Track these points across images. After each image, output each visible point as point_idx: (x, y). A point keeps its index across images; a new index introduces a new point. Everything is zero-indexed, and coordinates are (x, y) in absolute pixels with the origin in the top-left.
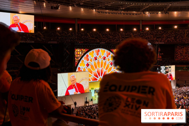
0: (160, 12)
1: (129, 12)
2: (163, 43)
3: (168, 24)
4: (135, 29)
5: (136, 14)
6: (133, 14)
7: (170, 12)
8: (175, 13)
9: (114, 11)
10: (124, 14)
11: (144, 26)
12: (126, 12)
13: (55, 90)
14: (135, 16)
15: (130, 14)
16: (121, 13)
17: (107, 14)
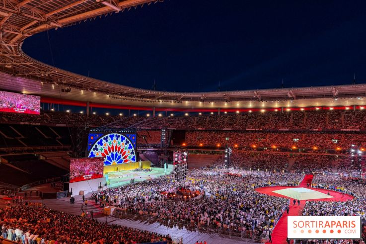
0: (172, 101)
1: (144, 99)
2: (175, 129)
3: (179, 111)
4: (148, 115)
5: (151, 102)
6: (148, 101)
7: (183, 102)
8: (187, 103)
9: (130, 98)
10: (139, 101)
11: (157, 112)
12: (141, 99)
13: (66, 174)
14: (149, 103)
15: (145, 101)
16: (136, 100)
17: (122, 100)
